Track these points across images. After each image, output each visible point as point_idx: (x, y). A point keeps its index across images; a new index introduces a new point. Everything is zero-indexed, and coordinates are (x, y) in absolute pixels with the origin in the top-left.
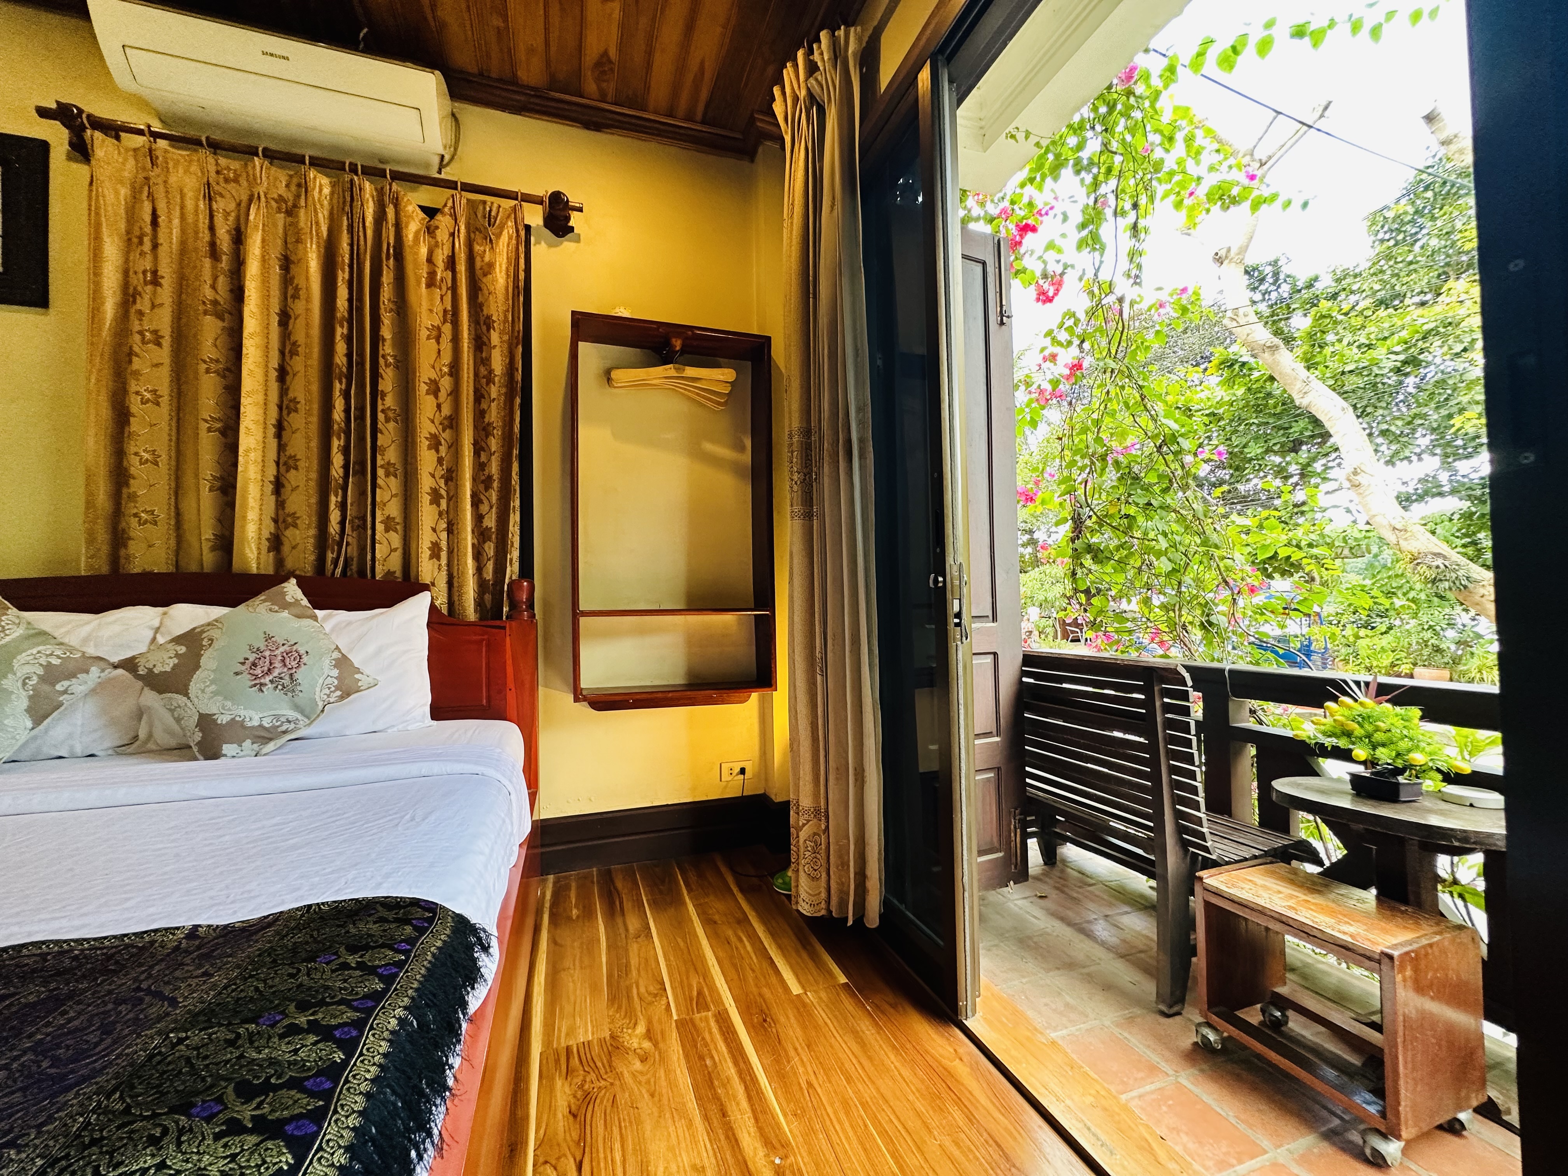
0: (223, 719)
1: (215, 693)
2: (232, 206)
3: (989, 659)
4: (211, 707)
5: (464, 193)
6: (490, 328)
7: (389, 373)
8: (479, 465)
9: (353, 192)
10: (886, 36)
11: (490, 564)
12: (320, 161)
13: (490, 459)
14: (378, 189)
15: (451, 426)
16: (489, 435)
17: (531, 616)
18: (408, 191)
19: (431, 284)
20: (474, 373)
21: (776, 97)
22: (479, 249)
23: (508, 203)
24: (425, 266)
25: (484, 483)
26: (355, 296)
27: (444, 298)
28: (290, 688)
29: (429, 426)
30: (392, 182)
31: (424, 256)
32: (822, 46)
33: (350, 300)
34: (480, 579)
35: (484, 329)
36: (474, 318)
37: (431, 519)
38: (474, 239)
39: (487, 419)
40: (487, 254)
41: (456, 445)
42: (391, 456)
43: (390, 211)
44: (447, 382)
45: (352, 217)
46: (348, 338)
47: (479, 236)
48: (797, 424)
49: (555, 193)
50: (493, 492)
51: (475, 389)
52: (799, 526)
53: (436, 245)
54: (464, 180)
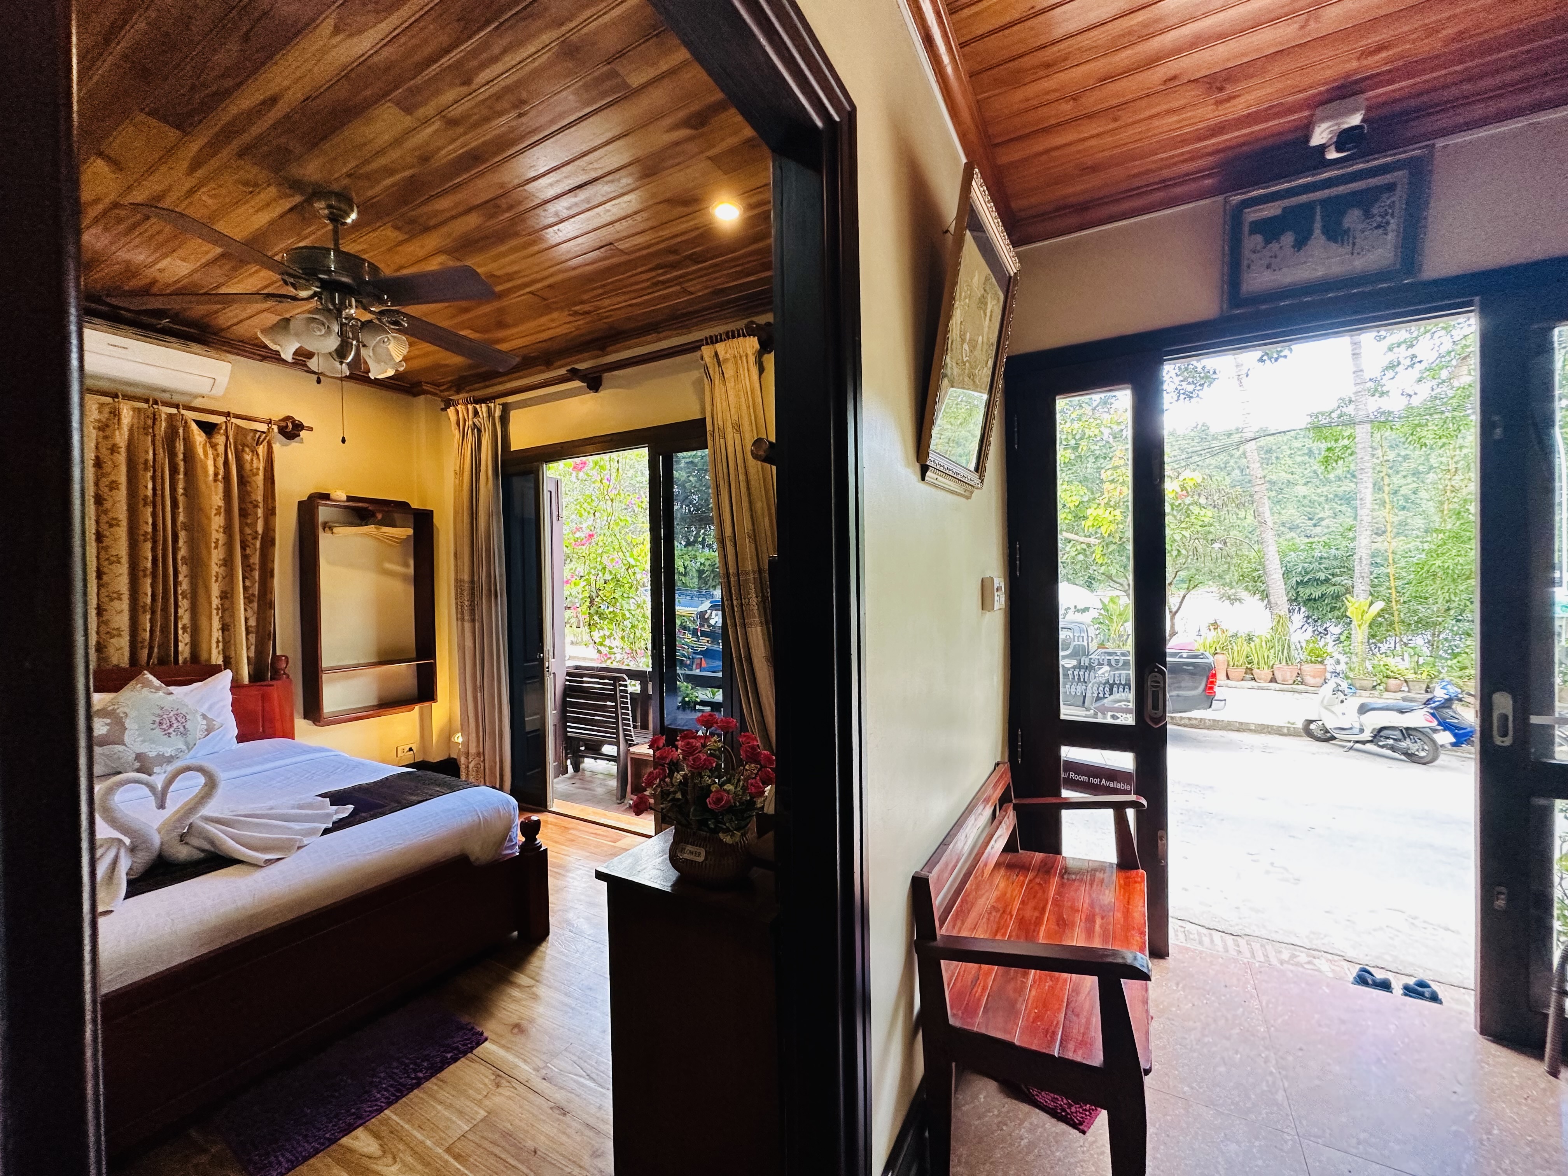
0: (150, 754)
4: (142, 749)
5: (233, 420)
6: (256, 506)
7: (182, 535)
8: (245, 588)
9: (155, 419)
10: (513, 414)
11: (253, 648)
12: (128, 397)
13: (253, 583)
14: (170, 416)
15: (225, 565)
16: (252, 570)
17: (288, 677)
18: (189, 415)
19: (215, 480)
20: (242, 532)
21: (451, 411)
22: (248, 457)
23: (264, 427)
24: (211, 470)
25: (248, 600)
26: (159, 487)
27: (221, 486)
28: (184, 733)
29: (215, 568)
30: (183, 412)
31: (210, 463)
32: (483, 409)
33: (154, 489)
34: (248, 657)
35: (250, 506)
36: (242, 499)
37: (216, 624)
38: (243, 450)
39: (252, 561)
40: (255, 461)
41: (230, 576)
42: (185, 586)
43: (181, 431)
44: (221, 537)
45: (154, 435)
46: (154, 515)
47: (247, 449)
48: (466, 577)
49: (288, 418)
50: (255, 605)
51: (242, 542)
52: (467, 626)
53: (218, 455)
54: (232, 411)
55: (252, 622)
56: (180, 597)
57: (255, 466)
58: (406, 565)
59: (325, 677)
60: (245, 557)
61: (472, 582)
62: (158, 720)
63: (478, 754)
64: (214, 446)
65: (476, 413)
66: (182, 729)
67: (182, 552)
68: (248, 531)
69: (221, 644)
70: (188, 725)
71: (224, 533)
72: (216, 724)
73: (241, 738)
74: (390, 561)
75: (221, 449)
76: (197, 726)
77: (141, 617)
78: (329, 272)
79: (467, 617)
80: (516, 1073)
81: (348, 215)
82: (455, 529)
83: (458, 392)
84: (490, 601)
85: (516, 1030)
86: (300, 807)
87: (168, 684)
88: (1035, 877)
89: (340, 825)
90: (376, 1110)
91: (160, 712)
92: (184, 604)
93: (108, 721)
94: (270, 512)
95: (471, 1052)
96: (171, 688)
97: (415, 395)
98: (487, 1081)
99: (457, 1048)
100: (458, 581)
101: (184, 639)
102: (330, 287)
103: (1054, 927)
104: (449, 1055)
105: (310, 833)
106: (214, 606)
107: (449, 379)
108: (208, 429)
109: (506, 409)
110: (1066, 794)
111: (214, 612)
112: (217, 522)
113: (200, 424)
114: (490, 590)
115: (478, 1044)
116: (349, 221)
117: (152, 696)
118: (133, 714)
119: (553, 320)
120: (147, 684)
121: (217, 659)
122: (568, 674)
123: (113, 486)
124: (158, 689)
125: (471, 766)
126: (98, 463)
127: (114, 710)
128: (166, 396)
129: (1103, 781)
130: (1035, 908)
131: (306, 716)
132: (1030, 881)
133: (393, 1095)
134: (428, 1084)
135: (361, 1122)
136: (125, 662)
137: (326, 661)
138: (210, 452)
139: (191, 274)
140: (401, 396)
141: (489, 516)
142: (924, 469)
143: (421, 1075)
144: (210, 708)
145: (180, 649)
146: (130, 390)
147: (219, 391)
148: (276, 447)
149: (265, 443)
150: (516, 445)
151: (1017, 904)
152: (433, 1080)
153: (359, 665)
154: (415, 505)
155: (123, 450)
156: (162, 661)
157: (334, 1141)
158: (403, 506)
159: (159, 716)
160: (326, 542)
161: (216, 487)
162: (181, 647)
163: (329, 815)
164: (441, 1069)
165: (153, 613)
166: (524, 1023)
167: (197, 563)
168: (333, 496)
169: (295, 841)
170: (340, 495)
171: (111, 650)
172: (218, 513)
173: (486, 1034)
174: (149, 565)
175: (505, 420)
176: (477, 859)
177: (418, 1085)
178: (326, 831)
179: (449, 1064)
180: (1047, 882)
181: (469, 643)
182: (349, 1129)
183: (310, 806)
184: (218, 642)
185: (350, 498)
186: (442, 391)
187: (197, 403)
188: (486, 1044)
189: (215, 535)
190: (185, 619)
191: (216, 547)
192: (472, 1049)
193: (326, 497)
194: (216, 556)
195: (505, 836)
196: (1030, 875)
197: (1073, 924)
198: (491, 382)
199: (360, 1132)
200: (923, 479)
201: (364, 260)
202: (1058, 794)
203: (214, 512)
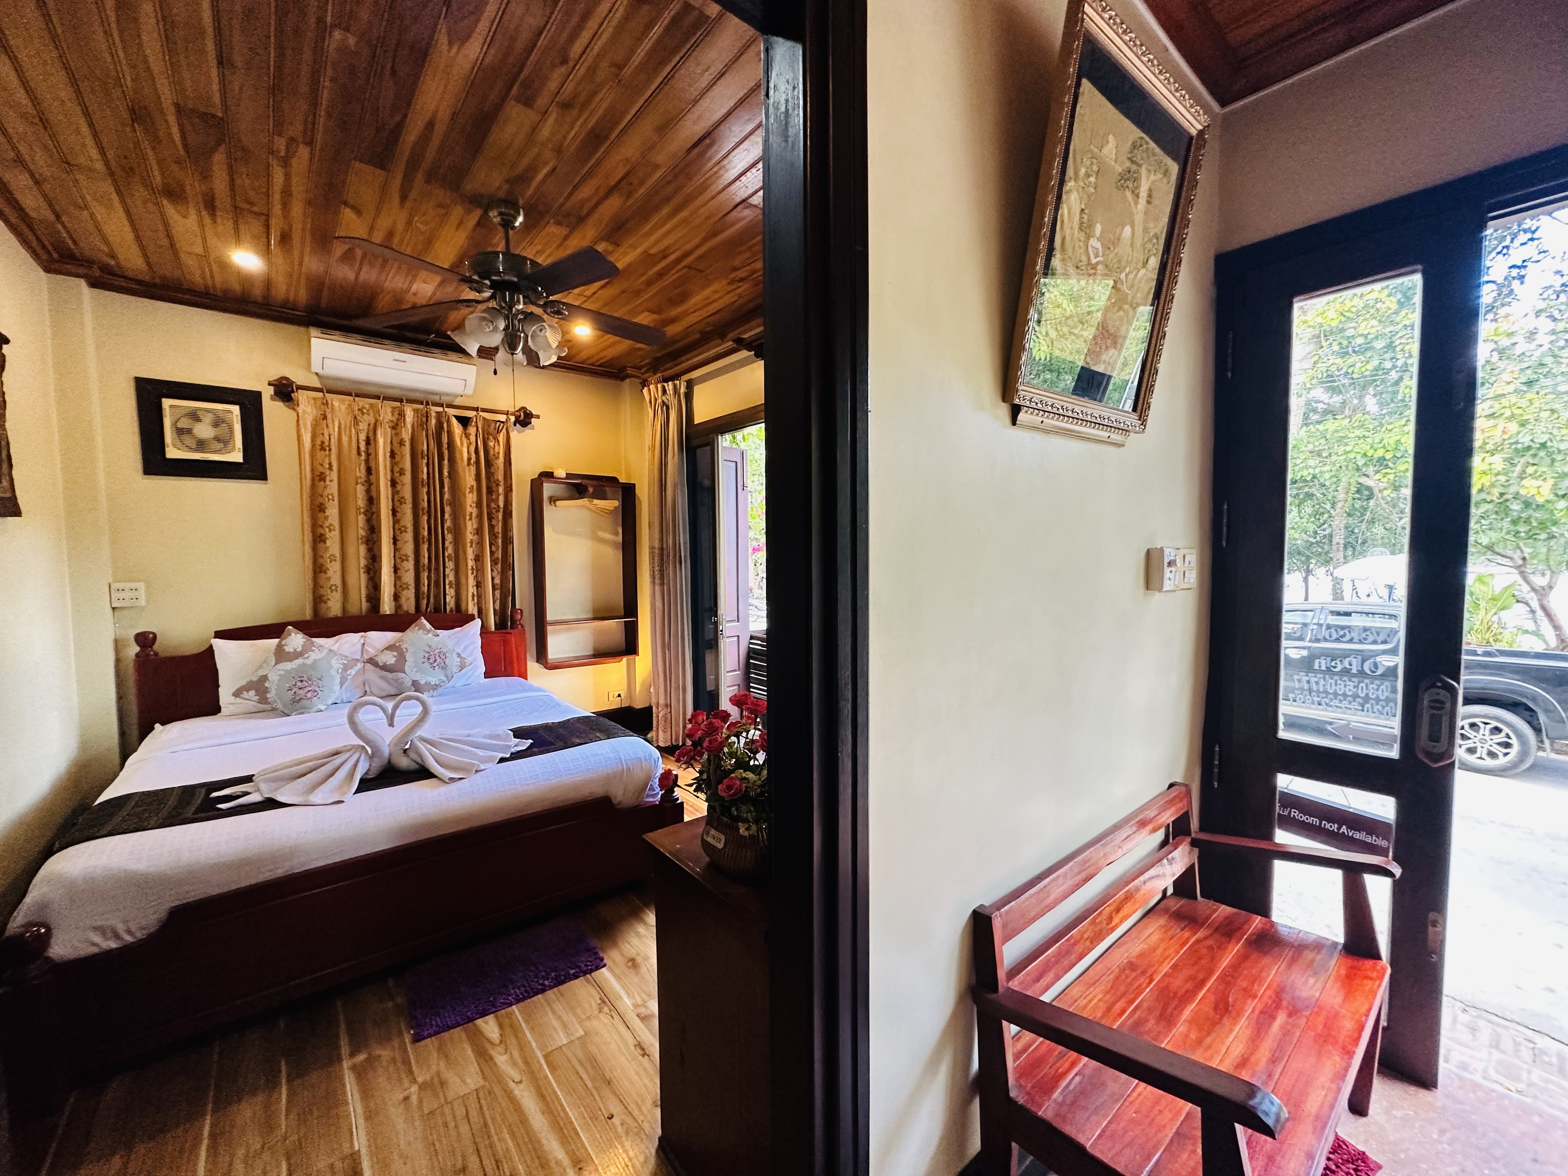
0: (423, 682)
1: (417, 672)
2: (366, 427)
3: (736, 638)
4: (417, 677)
5: (481, 413)
6: (498, 485)
7: (447, 509)
8: (492, 553)
9: (427, 417)
10: (697, 389)
11: (498, 602)
12: (411, 401)
13: (498, 549)
14: (438, 413)
15: (477, 534)
16: (497, 537)
17: (523, 627)
18: (451, 412)
19: (469, 464)
20: (488, 506)
21: (645, 390)
22: (491, 444)
23: (503, 418)
24: (465, 455)
25: (494, 562)
26: (431, 471)
27: (473, 469)
28: (444, 667)
29: (470, 535)
30: (446, 409)
31: (465, 450)
32: (670, 386)
33: (428, 473)
34: (494, 609)
35: (494, 485)
36: (488, 478)
37: (471, 582)
38: (488, 438)
39: (496, 530)
40: (497, 448)
41: (481, 543)
42: (450, 551)
43: (445, 425)
44: (475, 511)
45: (427, 430)
46: (428, 493)
47: (491, 437)
48: (657, 544)
49: (523, 408)
50: (499, 566)
51: (488, 514)
52: (657, 588)
53: (470, 443)
54: (481, 406)
55: (497, 581)
56: (447, 560)
57: (496, 450)
58: (617, 534)
59: (549, 628)
60: (491, 527)
61: (662, 549)
62: (427, 655)
63: (666, 705)
64: (467, 436)
65: (664, 391)
66: (443, 665)
67: (448, 524)
68: (493, 505)
69: (475, 598)
70: (447, 661)
71: (477, 507)
72: (468, 662)
73: (487, 675)
74: (604, 531)
75: (473, 438)
76: (453, 662)
77: (422, 574)
78: (498, 273)
79: (657, 581)
80: (618, 1004)
81: (515, 219)
82: (649, 499)
83: (655, 374)
84: (675, 567)
85: (630, 964)
86: (490, 737)
87: (437, 628)
88: (1206, 938)
89: (517, 756)
90: (507, 1003)
91: (428, 649)
92: (450, 565)
93: (395, 654)
94: (509, 489)
95: (590, 973)
96: (439, 631)
97: (623, 379)
98: (593, 1003)
99: (579, 967)
100: (652, 548)
101: (451, 592)
102: (498, 287)
103: (1208, 1009)
104: (572, 972)
105: (489, 760)
106: (470, 567)
107: (647, 361)
108: (464, 422)
109: (690, 385)
110: (1283, 837)
111: (470, 572)
112: (470, 499)
113: (458, 418)
114: (675, 556)
115: (598, 968)
116: (517, 224)
117: (424, 637)
118: (410, 650)
119: (716, 292)
120: (422, 627)
121: (472, 609)
122: (752, 638)
123: (402, 472)
124: (429, 631)
125: (660, 715)
126: (393, 455)
127: (400, 646)
128: (436, 398)
129: (1344, 829)
130: (1191, 978)
131: (538, 661)
132: (1198, 941)
133: (522, 994)
134: (550, 993)
135: (494, 1010)
136: (412, 610)
137: (551, 615)
138: (465, 441)
139: (434, 294)
140: (612, 381)
141: (675, 486)
142: (1015, 411)
143: (546, 983)
144: (466, 648)
145: (447, 600)
146: (414, 395)
147: (469, 391)
148: (514, 435)
149: (504, 430)
150: (698, 419)
151: (1166, 968)
152: (555, 989)
153: (578, 621)
154: (622, 480)
155: (408, 444)
156: (437, 610)
157: (471, 1020)
158: (613, 480)
159: (428, 652)
160: (549, 513)
161: (470, 470)
162: (448, 599)
163: (509, 747)
164: (563, 982)
165: (430, 571)
166: (639, 960)
167: (458, 532)
168: (556, 474)
169: (474, 764)
170: (560, 473)
171: (403, 600)
172: (471, 491)
173: (605, 961)
174: (426, 533)
175: (689, 396)
176: (620, 803)
177: (543, 991)
178: (502, 760)
179: (571, 980)
180: (1222, 947)
181: (659, 604)
182: (484, 1014)
183: (497, 737)
184: (473, 596)
185: (569, 476)
186: (643, 374)
187: (458, 401)
188: (604, 970)
189: (469, 509)
190: (451, 577)
191: (471, 519)
192: (591, 971)
193: (548, 475)
194: (470, 526)
195: (644, 786)
196: (1201, 934)
197: (1239, 1014)
198: (680, 360)
199: (490, 1019)
200: (1014, 422)
201: (525, 258)
202: (1268, 836)
203: (468, 490)
